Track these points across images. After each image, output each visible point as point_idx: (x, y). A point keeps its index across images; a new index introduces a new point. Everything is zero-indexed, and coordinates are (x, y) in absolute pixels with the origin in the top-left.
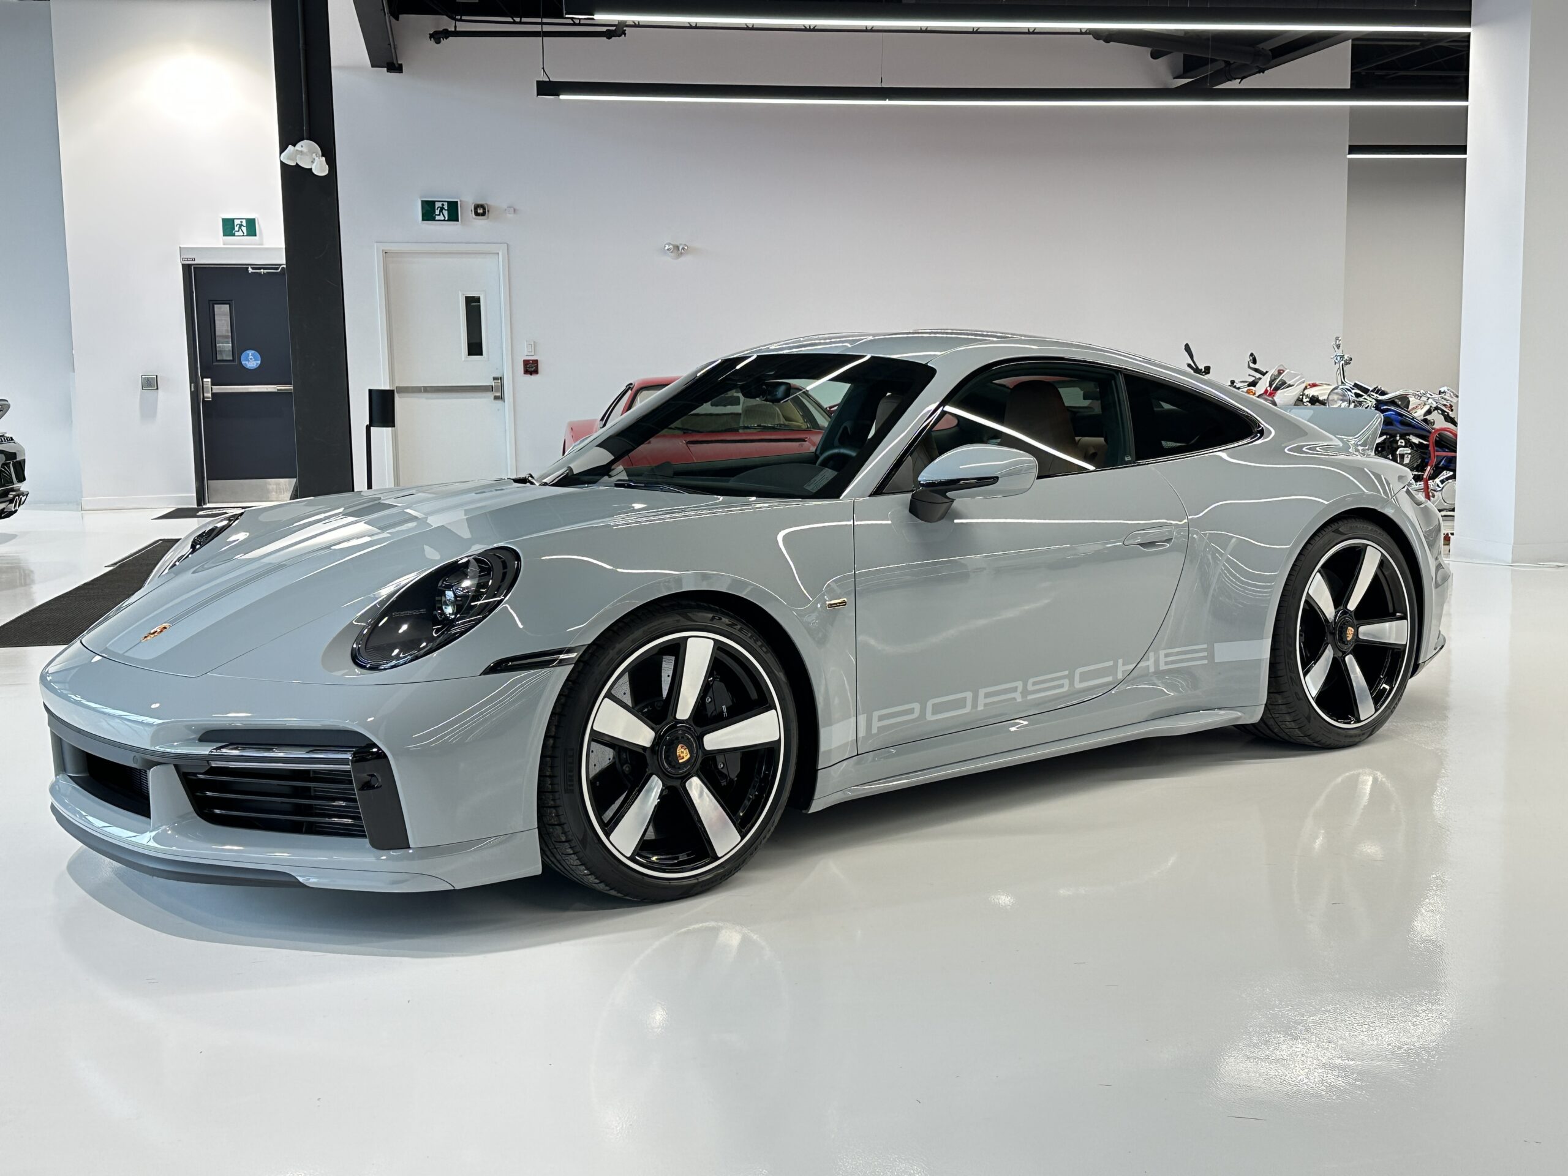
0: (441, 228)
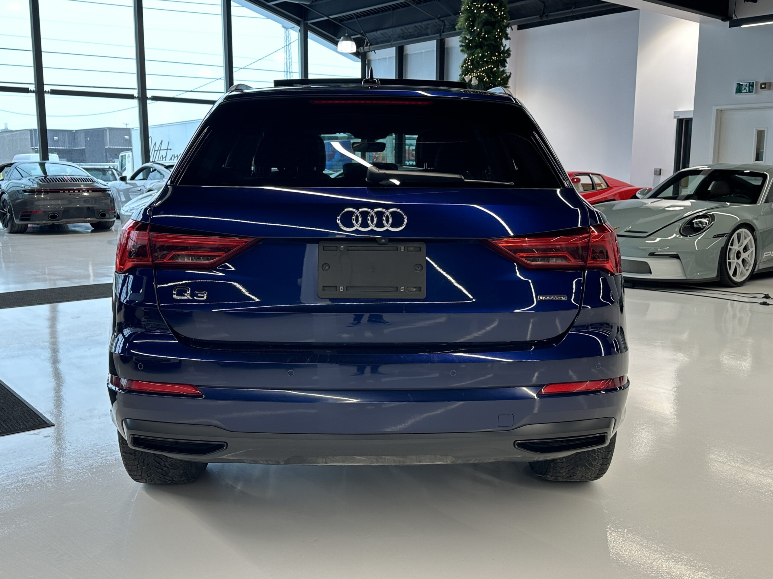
0: (744, 97)
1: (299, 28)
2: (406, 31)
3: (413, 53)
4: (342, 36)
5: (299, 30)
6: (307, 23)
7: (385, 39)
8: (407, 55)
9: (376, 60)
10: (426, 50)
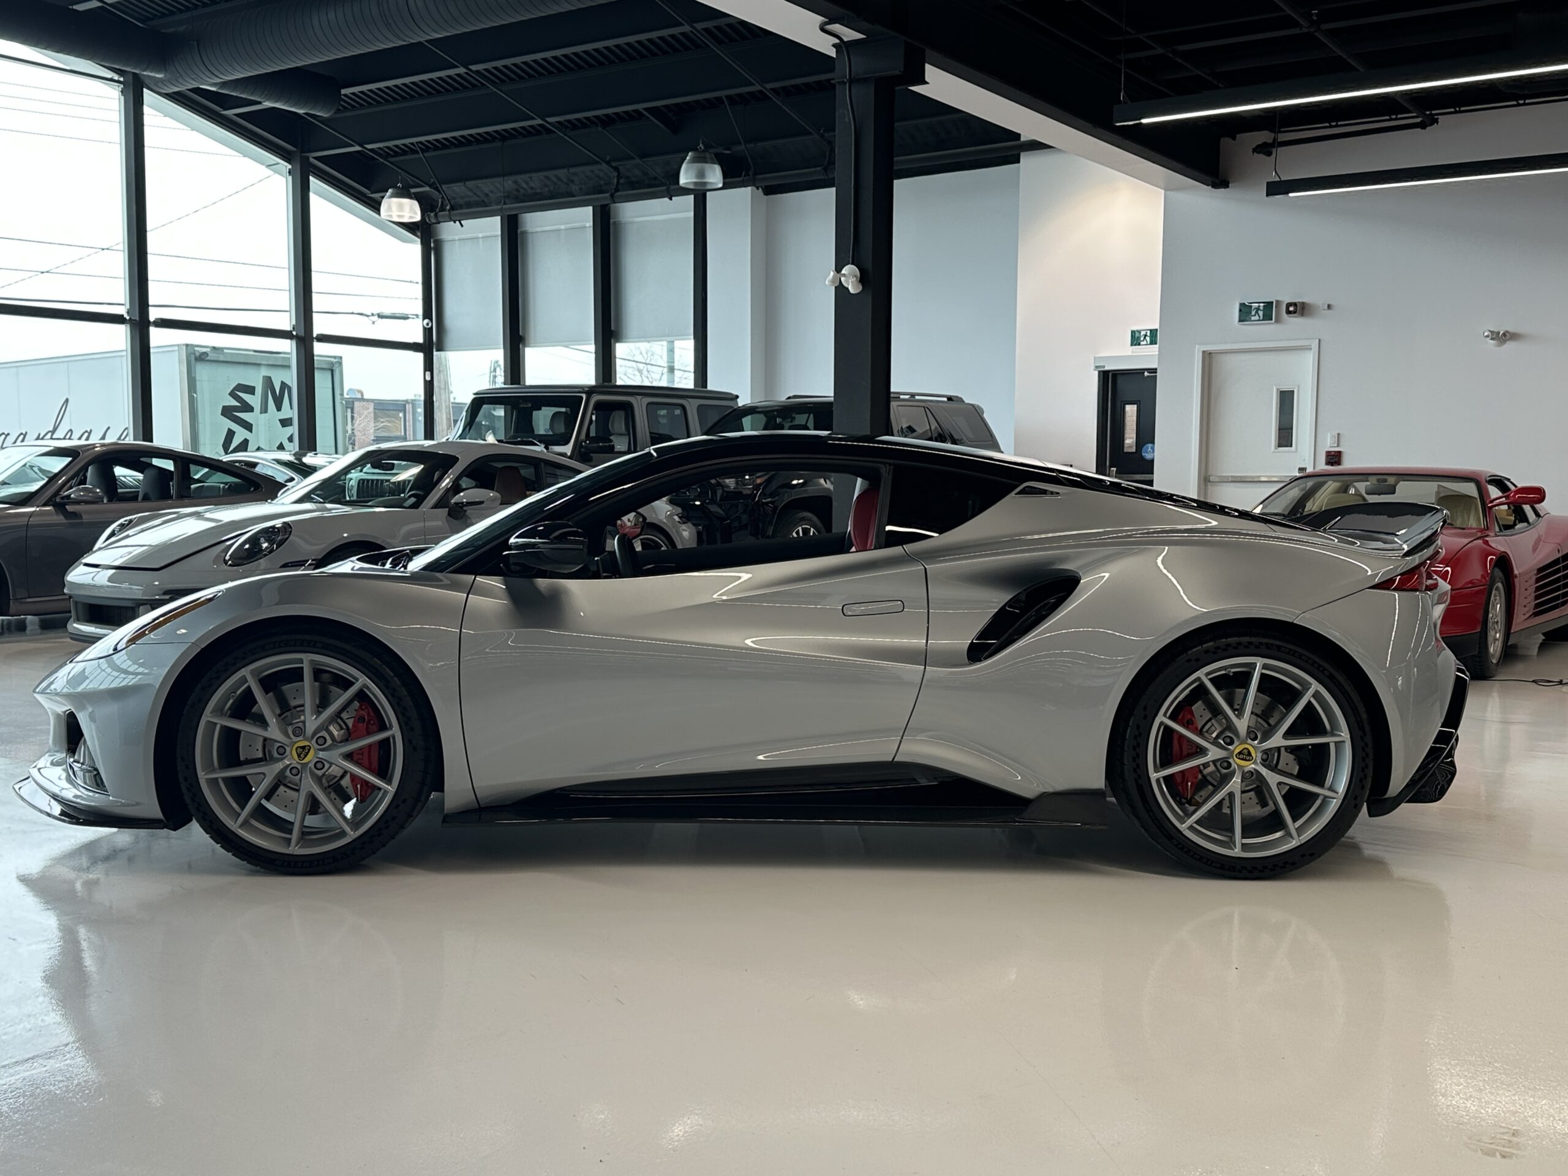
0: (1255, 328)
1: (290, 167)
2: (525, 186)
3: (539, 229)
4: (390, 188)
5: (289, 169)
6: (308, 158)
7: (477, 198)
8: (524, 233)
9: (454, 240)
10: (569, 226)
